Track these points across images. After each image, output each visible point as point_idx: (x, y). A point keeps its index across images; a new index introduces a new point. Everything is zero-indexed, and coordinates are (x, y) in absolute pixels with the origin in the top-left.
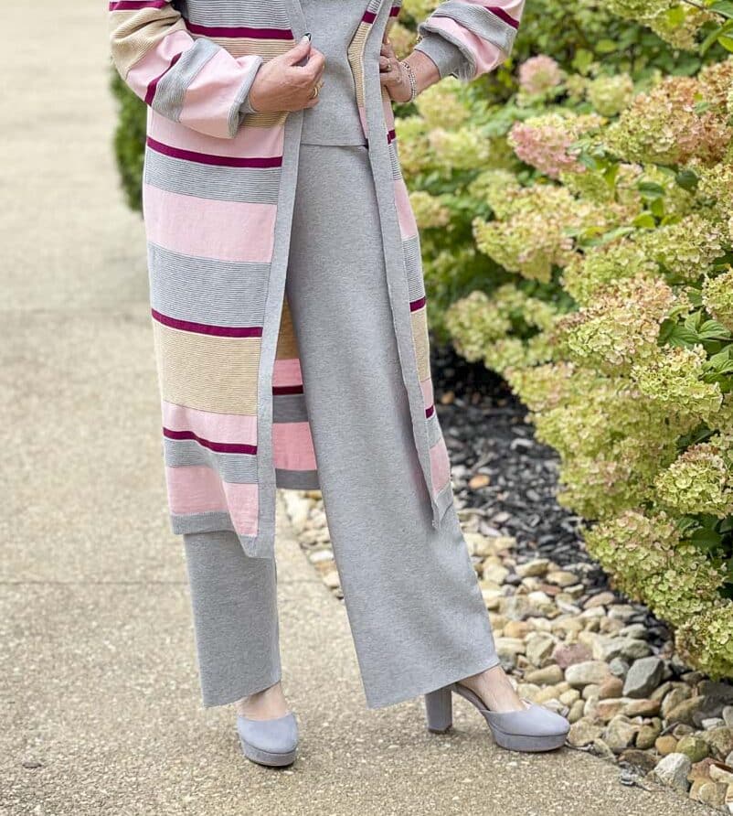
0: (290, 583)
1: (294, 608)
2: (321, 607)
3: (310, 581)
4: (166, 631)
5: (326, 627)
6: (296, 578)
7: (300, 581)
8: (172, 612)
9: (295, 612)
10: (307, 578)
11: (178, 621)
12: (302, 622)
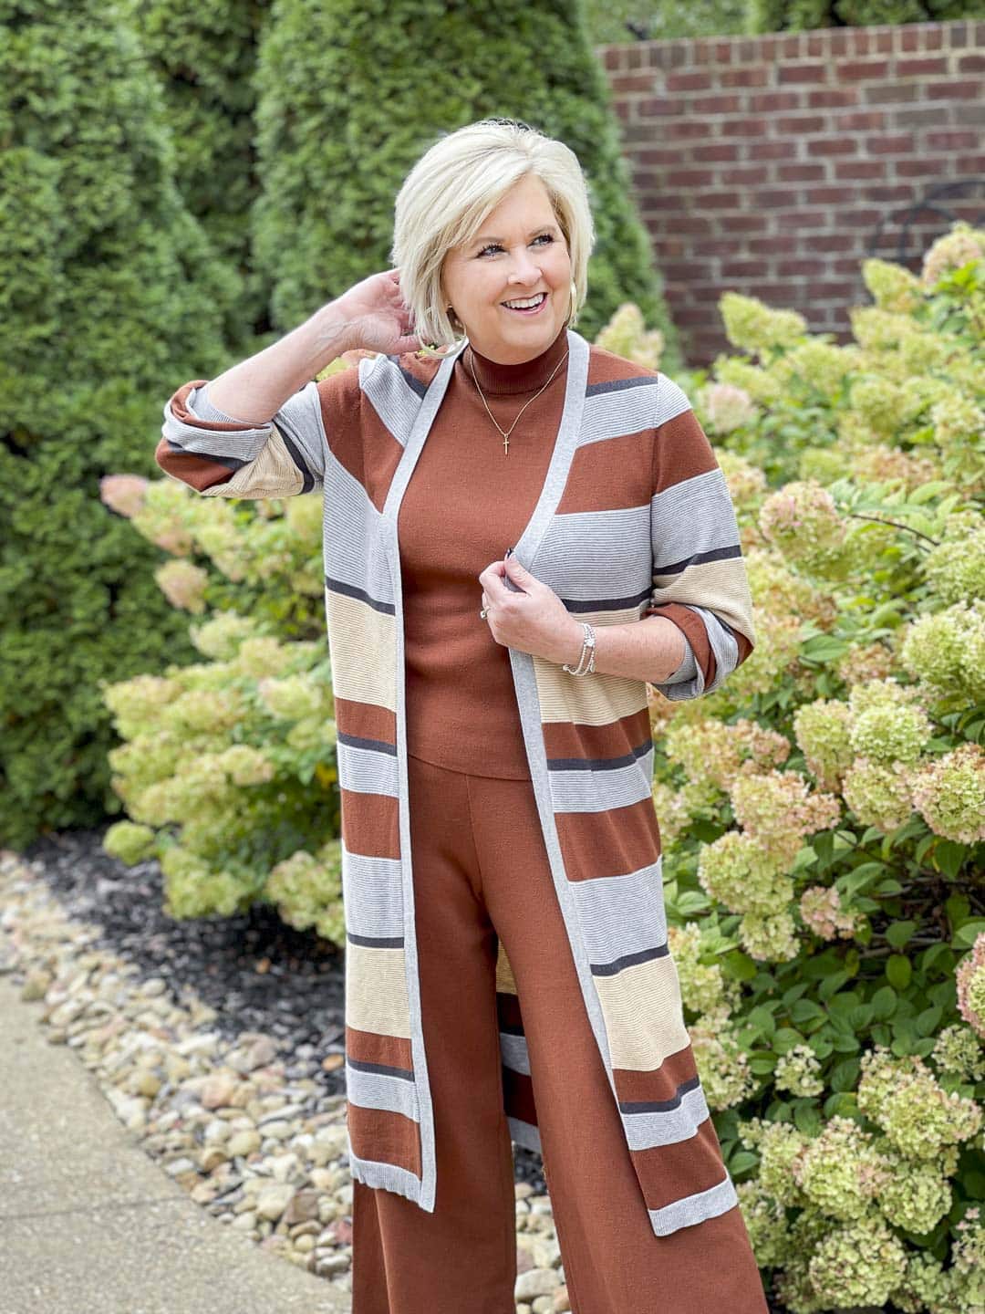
0: (154, 1204)
1: (169, 1235)
2: (201, 1229)
3: (175, 1198)
4: (31, 1279)
5: (215, 1255)
6: (158, 1196)
7: (165, 1200)
8: (29, 1254)
9: (173, 1240)
10: (171, 1195)
11: (40, 1265)
12: (185, 1252)
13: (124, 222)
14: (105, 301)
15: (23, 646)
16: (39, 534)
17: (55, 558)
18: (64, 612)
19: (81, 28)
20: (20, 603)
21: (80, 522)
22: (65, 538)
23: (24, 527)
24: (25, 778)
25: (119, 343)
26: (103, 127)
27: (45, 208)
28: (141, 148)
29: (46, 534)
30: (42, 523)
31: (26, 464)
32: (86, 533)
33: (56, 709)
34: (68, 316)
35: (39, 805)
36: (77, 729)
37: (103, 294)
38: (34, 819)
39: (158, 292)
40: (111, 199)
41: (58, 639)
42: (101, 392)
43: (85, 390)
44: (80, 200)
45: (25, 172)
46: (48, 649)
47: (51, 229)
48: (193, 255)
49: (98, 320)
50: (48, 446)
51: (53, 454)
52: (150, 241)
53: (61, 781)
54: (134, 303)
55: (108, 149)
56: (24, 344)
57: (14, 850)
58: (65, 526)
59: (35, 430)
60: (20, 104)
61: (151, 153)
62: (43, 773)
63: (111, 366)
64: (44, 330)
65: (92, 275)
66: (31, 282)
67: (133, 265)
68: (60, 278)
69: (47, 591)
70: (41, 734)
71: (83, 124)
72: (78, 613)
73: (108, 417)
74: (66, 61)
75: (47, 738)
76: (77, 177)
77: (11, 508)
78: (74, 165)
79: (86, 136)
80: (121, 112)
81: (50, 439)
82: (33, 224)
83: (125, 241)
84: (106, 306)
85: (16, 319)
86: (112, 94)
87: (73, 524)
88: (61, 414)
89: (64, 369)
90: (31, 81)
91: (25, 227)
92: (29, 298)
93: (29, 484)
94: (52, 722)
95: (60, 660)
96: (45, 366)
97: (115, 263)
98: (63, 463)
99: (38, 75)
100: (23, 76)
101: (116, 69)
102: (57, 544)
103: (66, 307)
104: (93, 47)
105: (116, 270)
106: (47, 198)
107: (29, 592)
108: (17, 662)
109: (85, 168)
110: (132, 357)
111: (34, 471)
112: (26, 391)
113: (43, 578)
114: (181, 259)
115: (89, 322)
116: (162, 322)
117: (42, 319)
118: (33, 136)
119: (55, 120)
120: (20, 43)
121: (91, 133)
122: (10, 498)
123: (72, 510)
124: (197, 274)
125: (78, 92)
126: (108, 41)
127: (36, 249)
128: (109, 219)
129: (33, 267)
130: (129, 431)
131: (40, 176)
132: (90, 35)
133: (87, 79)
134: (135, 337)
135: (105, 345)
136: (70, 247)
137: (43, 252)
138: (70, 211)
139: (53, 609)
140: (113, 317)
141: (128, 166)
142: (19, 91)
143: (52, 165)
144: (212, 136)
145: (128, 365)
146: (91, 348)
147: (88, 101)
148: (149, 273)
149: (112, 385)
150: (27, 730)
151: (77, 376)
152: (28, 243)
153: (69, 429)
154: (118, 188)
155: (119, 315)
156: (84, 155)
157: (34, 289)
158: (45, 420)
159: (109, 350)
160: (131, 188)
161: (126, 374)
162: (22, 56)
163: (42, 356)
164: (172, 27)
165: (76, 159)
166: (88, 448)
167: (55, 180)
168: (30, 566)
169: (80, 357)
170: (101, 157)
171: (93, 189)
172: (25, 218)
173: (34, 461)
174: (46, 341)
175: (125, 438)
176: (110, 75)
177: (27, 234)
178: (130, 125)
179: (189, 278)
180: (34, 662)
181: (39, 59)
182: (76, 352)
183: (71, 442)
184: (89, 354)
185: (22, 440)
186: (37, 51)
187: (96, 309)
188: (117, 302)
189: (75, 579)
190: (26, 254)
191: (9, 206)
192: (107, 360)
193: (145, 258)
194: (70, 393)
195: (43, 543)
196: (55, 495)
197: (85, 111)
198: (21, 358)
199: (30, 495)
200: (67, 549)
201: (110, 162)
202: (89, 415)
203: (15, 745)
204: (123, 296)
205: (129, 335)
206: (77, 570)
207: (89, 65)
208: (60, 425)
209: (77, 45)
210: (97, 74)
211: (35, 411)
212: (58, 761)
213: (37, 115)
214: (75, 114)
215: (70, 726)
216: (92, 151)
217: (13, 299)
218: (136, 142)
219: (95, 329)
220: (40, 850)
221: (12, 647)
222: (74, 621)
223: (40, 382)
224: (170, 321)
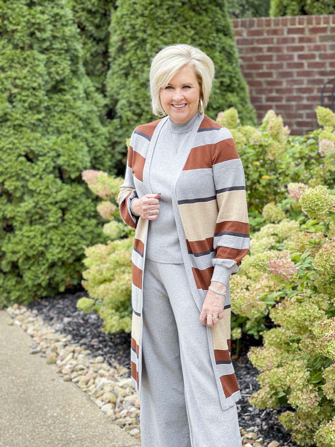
13: (67, 78)
14: (61, 106)
15: (31, 231)
16: (38, 190)
17: (43, 199)
18: (46, 218)
19: (53, 7)
20: (30, 215)
21: (52, 186)
22: (47, 192)
23: (32, 187)
24: (30, 279)
25: (66, 122)
26: (61, 43)
27: (41, 72)
28: (73, 51)
29: (41, 190)
30: (39, 187)
31: (33, 165)
32: (54, 190)
33: (42, 254)
34: (47, 111)
35: (35, 289)
36: (50, 261)
37: (60, 104)
38: (33, 294)
39: (79, 103)
40: (63, 70)
41: (44, 229)
42: (59, 139)
43: (54, 138)
44: (53, 70)
45: (34, 59)
46: (39, 232)
47: (43, 80)
48: (88, 90)
49: (58, 113)
50: (41, 158)
51: (43, 161)
52: (76, 85)
53: (43, 280)
54: (71, 107)
55: (63, 52)
56: (33, 121)
57: (25, 306)
58: (47, 187)
59: (37, 152)
60: (32, 34)
61: (76, 53)
62: (37, 277)
63: (64, 130)
64: (40, 117)
65: (56, 97)
66: (36, 99)
67: (71, 93)
68: (46, 98)
69: (40, 211)
70: (36, 263)
71: (54, 42)
72: (51, 219)
73: (63, 148)
74: (48, 19)
75: (39, 265)
76: (52, 61)
77: (28, 181)
78: (51, 57)
79: (55, 46)
80: (67, 38)
81: (41, 156)
82: (37, 78)
83: (68, 85)
84: (61, 108)
85: (30, 112)
86: (64, 31)
87: (50, 187)
88: (45, 147)
89: (46, 130)
90: (36, 26)
91: (34, 79)
92: (35, 105)
93: (34, 172)
94: (41, 259)
95: (44, 236)
96: (40, 129)
97: (64, 93)
98: (47, 164)
99: (39, 24)
100: (34, 24)
101: (65, 23)
102: (44, 194)
103: (48, 108)
104: (57, 14)
105: (65, 95)
106: (41, 69)
107: (33, 211)
108: (28, 237)
109: (55, 58)
110: (71, 126)
111: (36, 167)
112: (34, 138)
113: (38, 206)
114: (85, 92)
115: (55, 114)
116: (81, 114)
117: (39, 112)
118: (36, 46)
119: (44, 40)
120: (32, 12)
121: (57, 45)
122: (27, 177)
123: (50, 182)
124: (90, 97)
125: (52, 31)
126: (62, 12)
127: (38, 87)
128: (62, 77)
129: (37, 94)
130: (71, 153)
131: (39, 61)
132: (56, 10)
133: (55, 26)
134: (71, 119)
135: (61, 122)
136: (49, 87)
137: (40, 88)
138: (49, 74)
139: (41, 218)
140: (63, 112)
141: (68, 58)
142: (32, 30)
143: (43, 57)
144: (90, 48)
145: (69, 129)
146: (56, 123)
147: (56, 34)
148: (76, 97)
149: (64, 137)
150: (31, 262)
151: (51, 133)
152: (35, 85)
153: (48, 152)
154: (66, 65)
155: (65, 111)
156: (54, 53)
157: (37, 101)
158: (40, 149)
159: (63, 124)
160: (70, 65)
161: (68, 133)
162: (34, 17)
163: (39, 125)
164: (76, 9)
165: (51, 55)
166: (55, 159)
167: (44, 62)
168: (34, 202)
169: (52, 126)
170: (60, 54)
171: (57, 65)
172: (34, 76)
173: (36, 164)
174: (40, 120)
175: (69, 155)
176: (63, 25)
177: (35, 82)
178: (70, 43)
179: (88, 99)
180: (35, 237)
181: (39, 18)
182: (51, 124)
183: (49, 157)
184: (55, 125)
185: (31, 156)
186: (38, 15)
187: (58, 109)
188: (65, 107)
189: (50, 207)
190: (34, 89)
191: (29, 71)
192: (62, 127)
193: (74, 91)
194: (48, 139)
195: (39, 193)
196: (43, 176)
197: (54, 37)
198: (32, 126)
199: (34, 176)
200: (48, 196)
201: (63, 56)
202: (56, 147)
203: (27, 267)
204: (67, 104)
205: (69, 118)
206: (51, 203)
207: (56, 21)
208: (45, 151)
209: (52, 14)
210: (58, 24)
211: (37, 146)
212: (42, 273)
213: (37, 38)
214: (51, 39)
215: (47, 260)
216: (57, 52)
217: (29, 105)
218: (71, 49)
219: (57, 116)
220: (35, 305)
221: (27, 231)
222: (49, 222)
223: (38, 135)
224: (83, 114)
